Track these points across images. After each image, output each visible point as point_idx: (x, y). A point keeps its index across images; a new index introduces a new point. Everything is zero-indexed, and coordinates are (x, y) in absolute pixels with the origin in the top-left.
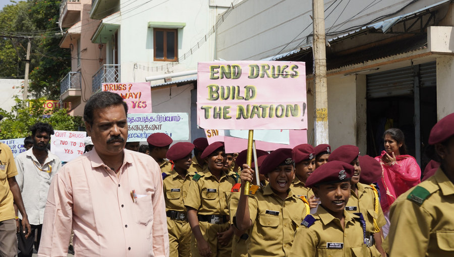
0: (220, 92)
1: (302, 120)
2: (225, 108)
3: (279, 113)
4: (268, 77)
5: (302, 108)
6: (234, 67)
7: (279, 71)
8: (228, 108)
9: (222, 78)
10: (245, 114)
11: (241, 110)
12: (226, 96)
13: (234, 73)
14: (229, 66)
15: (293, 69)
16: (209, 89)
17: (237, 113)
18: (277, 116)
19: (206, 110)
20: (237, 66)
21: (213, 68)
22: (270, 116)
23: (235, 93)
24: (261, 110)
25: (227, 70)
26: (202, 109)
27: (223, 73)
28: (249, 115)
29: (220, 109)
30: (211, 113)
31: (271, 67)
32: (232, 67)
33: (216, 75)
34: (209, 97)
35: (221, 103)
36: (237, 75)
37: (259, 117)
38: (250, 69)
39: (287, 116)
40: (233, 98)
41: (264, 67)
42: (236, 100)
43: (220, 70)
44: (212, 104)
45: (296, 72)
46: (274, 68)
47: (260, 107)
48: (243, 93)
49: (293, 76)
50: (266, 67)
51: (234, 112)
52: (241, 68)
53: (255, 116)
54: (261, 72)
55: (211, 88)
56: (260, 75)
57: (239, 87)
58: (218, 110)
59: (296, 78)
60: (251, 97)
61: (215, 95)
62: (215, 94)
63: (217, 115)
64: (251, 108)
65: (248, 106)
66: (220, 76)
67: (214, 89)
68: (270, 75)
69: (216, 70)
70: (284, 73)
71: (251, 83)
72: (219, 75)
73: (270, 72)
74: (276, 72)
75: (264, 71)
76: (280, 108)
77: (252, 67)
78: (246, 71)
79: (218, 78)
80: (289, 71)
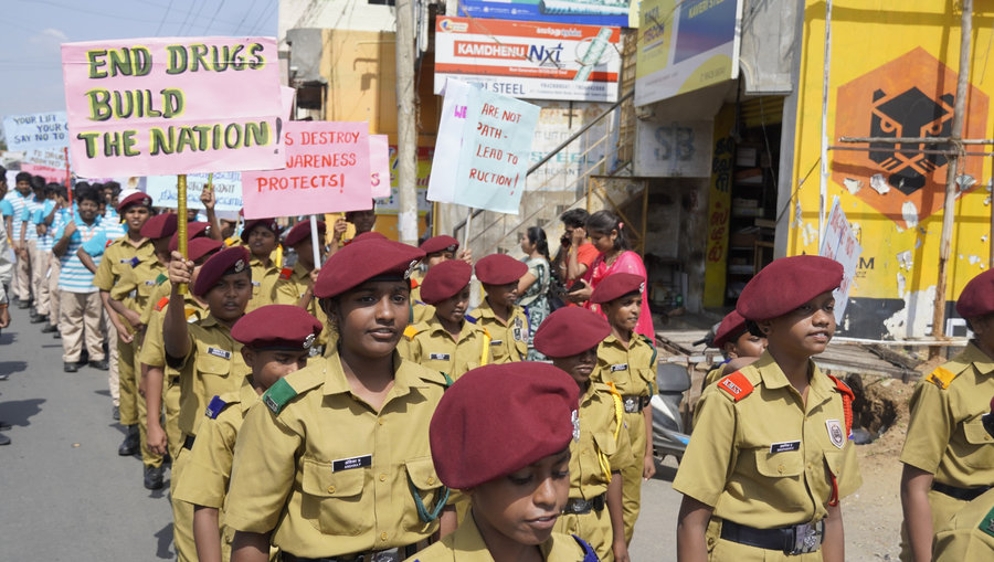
0: (113, 103)
1: (276, 152)
2: (127, 135)
3: (232, 140)
4: (206, 69)
5: (275, 127)
6: (137, 51)
7: (227, 58)
8: (133, 133)
9: (115, 74)
10: (167, 144)
11: (158, 138)
12: (125, 111)
13: (138, 64)
14: (126, 51)
15: (253, 52)
16: (90, 99)
17: (151, 143)
18: (229, 146)
19: (88, 141)
20: (143, 50)
21: (93, 55)
22: (215, 147)
23: (143, 104)
24: (196, 135)
25: (122, 59)
26: (79, 137)
27: (116, 64)
28: (175, 146)
29: (116, 136)
30: (99, 145)
31: (211, 50)
32: (132, 54)
33: (100, 70)
34: (92, 115)
35: (116, 126)
36: (145, 68)
37: (193, 149)
38: (169, 54)
39: (247, 145)
40: (141, 115)
41: (195, 49)
42: (146, 118)
43: (108, 59)
44: (99, 129)
45: (260, 59)
46: (216, 50)
47: (194, 129)
48: (160, 104)
49: (254, 66)
50: (201, 50)
51: (144, 142)
52: (150, 52)
53: (186, 148)
54: (191, 61)
55: (94, 95)
56: (190, 65)
57: (149, 92)
58: (112, 139)
59: (259, 69)
60: (176, 111)
61: (104, 110)
62: (103, 108)
63: (111, 149)
64: (176, 134)
65: (170, 129)
66: (110, 72)
67: (101, 97)
68: (211, 66)
69: (99, 60)
70: (237, 61)
71: (173, 83)
72: (108, 69)
73: (208, 60)
74: (221, 60)
75: (198, 58)
76: (233, 130)
77: (173, 50)
78: (161, 58)
79: (106, 75)
80: (246, 55)
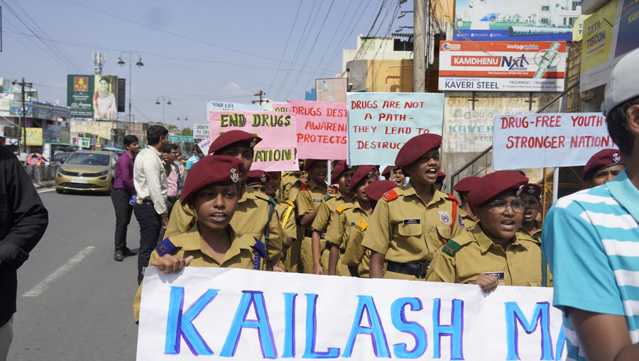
3: (277, 158)
4: (267, 125)
6: (240, 115)
7: (276, 120)
9: (231, 125)
13: (240, 121)
14: (236, 115)
15: (286, 119)
18: (276, 160)
20: (243, 115)
21: (223, 116)
22: (270, 160)
24: (263, 154)
25: (234, 119)
27: (231, 121)
31: (270, 117)
32: (238, 117)
33: (225, 123)
36: (243, 123)
37: (261, 160)
38: (253, 117)
39: (283, 159)
41: (264, 116)
43: (228, 118)
45: (289, 122)
46: (272, 117)
47: (262, 152)
49: (286, 125)
50: (266, 117)
52: (245, 116)
53: (259, 160)
54: (262, 121)
56: (261, 123)
59: (288, 126)
66: (229, 125)
68: (269, 124)
69: (225, 118)
70: (280, 122)
72: (228, 123)
73: (269, 121)
74: (274, 122)
75: (264, 120)
76: (277, 152)
77: (255, 116)
78: (250, 119)
79: (227, 125)
80: (283, 120)
